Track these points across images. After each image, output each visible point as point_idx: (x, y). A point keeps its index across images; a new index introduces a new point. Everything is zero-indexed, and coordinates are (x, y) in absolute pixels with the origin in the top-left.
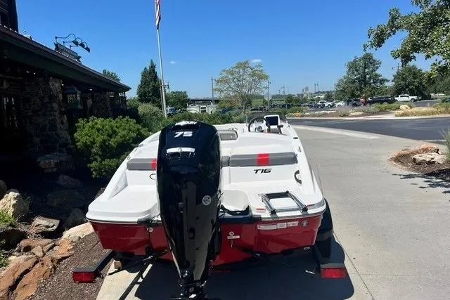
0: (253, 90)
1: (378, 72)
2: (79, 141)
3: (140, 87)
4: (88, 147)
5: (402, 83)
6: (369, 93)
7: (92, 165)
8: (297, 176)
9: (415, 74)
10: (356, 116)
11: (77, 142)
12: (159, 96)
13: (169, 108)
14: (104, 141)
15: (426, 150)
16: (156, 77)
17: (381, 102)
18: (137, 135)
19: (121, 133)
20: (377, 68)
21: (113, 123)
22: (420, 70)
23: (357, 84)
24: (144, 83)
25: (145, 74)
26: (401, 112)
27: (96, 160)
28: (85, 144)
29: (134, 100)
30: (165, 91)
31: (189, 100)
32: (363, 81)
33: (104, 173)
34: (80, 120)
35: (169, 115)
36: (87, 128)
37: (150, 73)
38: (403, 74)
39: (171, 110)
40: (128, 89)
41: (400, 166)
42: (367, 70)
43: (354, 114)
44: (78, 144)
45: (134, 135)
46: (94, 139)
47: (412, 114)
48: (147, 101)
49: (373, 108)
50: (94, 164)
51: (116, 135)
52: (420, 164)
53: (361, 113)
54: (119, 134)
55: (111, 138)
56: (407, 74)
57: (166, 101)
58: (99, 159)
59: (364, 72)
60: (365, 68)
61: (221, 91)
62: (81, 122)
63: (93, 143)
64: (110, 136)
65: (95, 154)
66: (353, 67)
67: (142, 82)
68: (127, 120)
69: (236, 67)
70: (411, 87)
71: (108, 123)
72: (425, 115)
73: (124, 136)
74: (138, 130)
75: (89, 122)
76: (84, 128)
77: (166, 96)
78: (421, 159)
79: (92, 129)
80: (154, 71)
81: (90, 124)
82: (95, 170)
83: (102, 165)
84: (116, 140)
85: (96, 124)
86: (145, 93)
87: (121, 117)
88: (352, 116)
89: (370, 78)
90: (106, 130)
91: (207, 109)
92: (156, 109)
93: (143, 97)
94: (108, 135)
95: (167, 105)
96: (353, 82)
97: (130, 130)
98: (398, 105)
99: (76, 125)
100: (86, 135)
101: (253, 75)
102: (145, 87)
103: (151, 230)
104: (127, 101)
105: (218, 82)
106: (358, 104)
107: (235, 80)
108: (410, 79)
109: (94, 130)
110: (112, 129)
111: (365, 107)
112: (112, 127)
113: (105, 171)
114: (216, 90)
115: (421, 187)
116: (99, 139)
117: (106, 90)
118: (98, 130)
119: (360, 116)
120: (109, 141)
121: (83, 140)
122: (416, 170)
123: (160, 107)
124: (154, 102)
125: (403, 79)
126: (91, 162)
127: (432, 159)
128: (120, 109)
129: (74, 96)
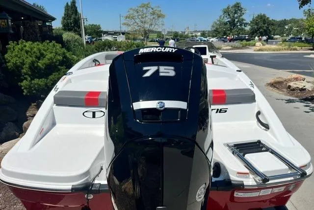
0: (153, 26)
1: (243, 17)
2: (9, 62)
3: (64, 18)
4: (18, 67)
5: (256, 27)
6: (236, 33)
7: (22, 84)
8: (260, 117)
9: (264, 20)
10: (226, 50)
11: (8, 62)
12: (79, 27)
13: (87, 37)
14: (33, 63)
15: (296, 79)
16: (76, 10)
17: (241, 40)
18: (63, 58)
19: (49, 56)
20: (243, 14)
21: (41, 46)
22: (268, 18)
23: (228, 26)
24: (67, 16)
25: (67, 8)
26: (258, 48)
27: (26, 79)
28: (15, 64)
29: (59, 30)
30: (84, 23)
31: (102, 32)
32: (233, 23)
33: (34, 92)
34: (10, 42)
35: (87, 42)
36: (16, 50)
37: (72, 8)
38: (257, 20)
39: (89, 38)
40: (53, 19)
41: (277, 91)
42: (236, 15)
43: (225, 48)
44: (8, 64)
45: (60, 58)
46: (24, 60)
47: (266, 50)
48: (70, 30)
49: (237, 44)
50: (24, 83)
51: (44, 57)
52: (294, 90)
53: (230, 48)
54: (47, 57)
55: (39, 60)
56: (260, 20)
57: (85, 31)
58: (29, 79)
59: (234, 17)
60: (235, 13)
61: (128, 25)
62: (11, 44)
63: (23, 64)
64: (39, 58)
65: (25, 74)
66: (226, 12)
67: (65, 15)
68: (54, 45)
69: (140, 7)
70: (261, 30)
71: (37, 46)
72: (274, 51)
73: (51, 58)
74: (64, 53)
75: (18, 44)
76: (14, 50)
77: (85, 28)
78: (295, 86)
79: (21, 51)
80: (75, 6)
81: (19, 46)
82: (26, 88)
83: (32, 84)
84: (44, 61)
85: (25, 46)
86: (68, 24)
87: (48, 41)
88: (224, 50)
89: (238, 21)
90: (34, 52)
91: (118, 39)
92: (77, 37)
93: (67, 27)
94: (36, 57)
95: (86, 34)
96: (226, 24)
97: (56, 54)
98: (254, 43)
99: (7, 46)
100: (16, 56)
101: (153, 14)
102: (68, 19)
103: (91, 197)
104: (53, 29)
105: (126, 18)
106: (226, 40)
107: (140, 17)
108: (261, 24)
109: (23, 52)
110: (39, 52)
111: (230, 43)
112: (39, 50)
113: (35, 90)
114: (124, 24)
115: (306, 112)
116: (29, 60)
117: (35, 19)
118: (27, 52)
119: (228, 50)
120: (38, 62)
121: (14, 60)
122: (291, 95)
123: (80, 35)
124: (75, 31)
125: (257, 24)
126: (22, 81)
127: (304, 86)
128: (47, 35)
129: (6, 21)
